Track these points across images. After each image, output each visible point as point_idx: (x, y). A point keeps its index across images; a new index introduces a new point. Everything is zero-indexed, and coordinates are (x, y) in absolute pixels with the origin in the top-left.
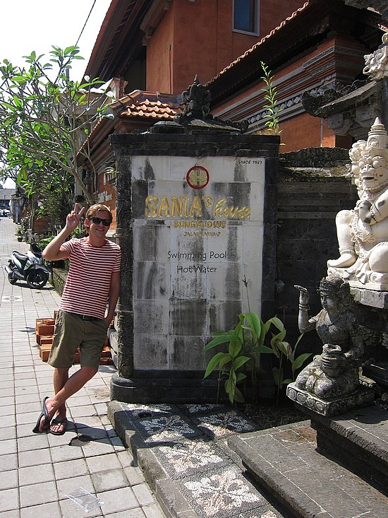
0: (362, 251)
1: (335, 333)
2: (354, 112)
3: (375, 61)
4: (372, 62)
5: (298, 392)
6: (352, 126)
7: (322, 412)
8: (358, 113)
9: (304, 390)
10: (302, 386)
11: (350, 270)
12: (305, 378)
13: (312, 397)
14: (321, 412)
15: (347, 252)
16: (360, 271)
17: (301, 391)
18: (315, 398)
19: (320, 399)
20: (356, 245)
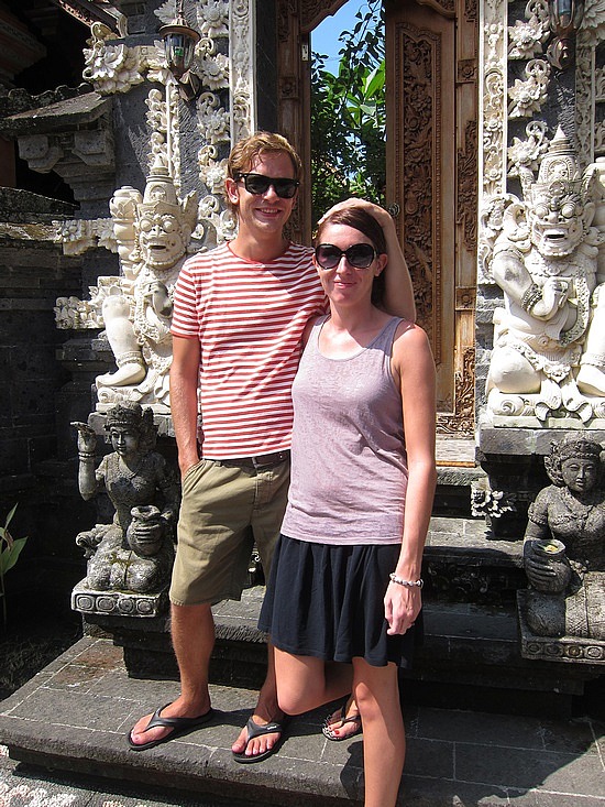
0: (154, 357)
1: (145, 488)
2: (69, 137)
3: (103, 62)
4: (98, 63)
5: (96, 596)
6: (61, 160)
7: (151, 612)
8: (78, 139)
9: (107, 590)
10: (104, 584)
11: (143, 388)
12: (106, 570)
13: (127, 596)
14: (147, 613)
15: (133, 361)
16: (160, 389)
17: (104, 593)
18: (133, 596)
19: (142, 594)
20: (144, 349)
